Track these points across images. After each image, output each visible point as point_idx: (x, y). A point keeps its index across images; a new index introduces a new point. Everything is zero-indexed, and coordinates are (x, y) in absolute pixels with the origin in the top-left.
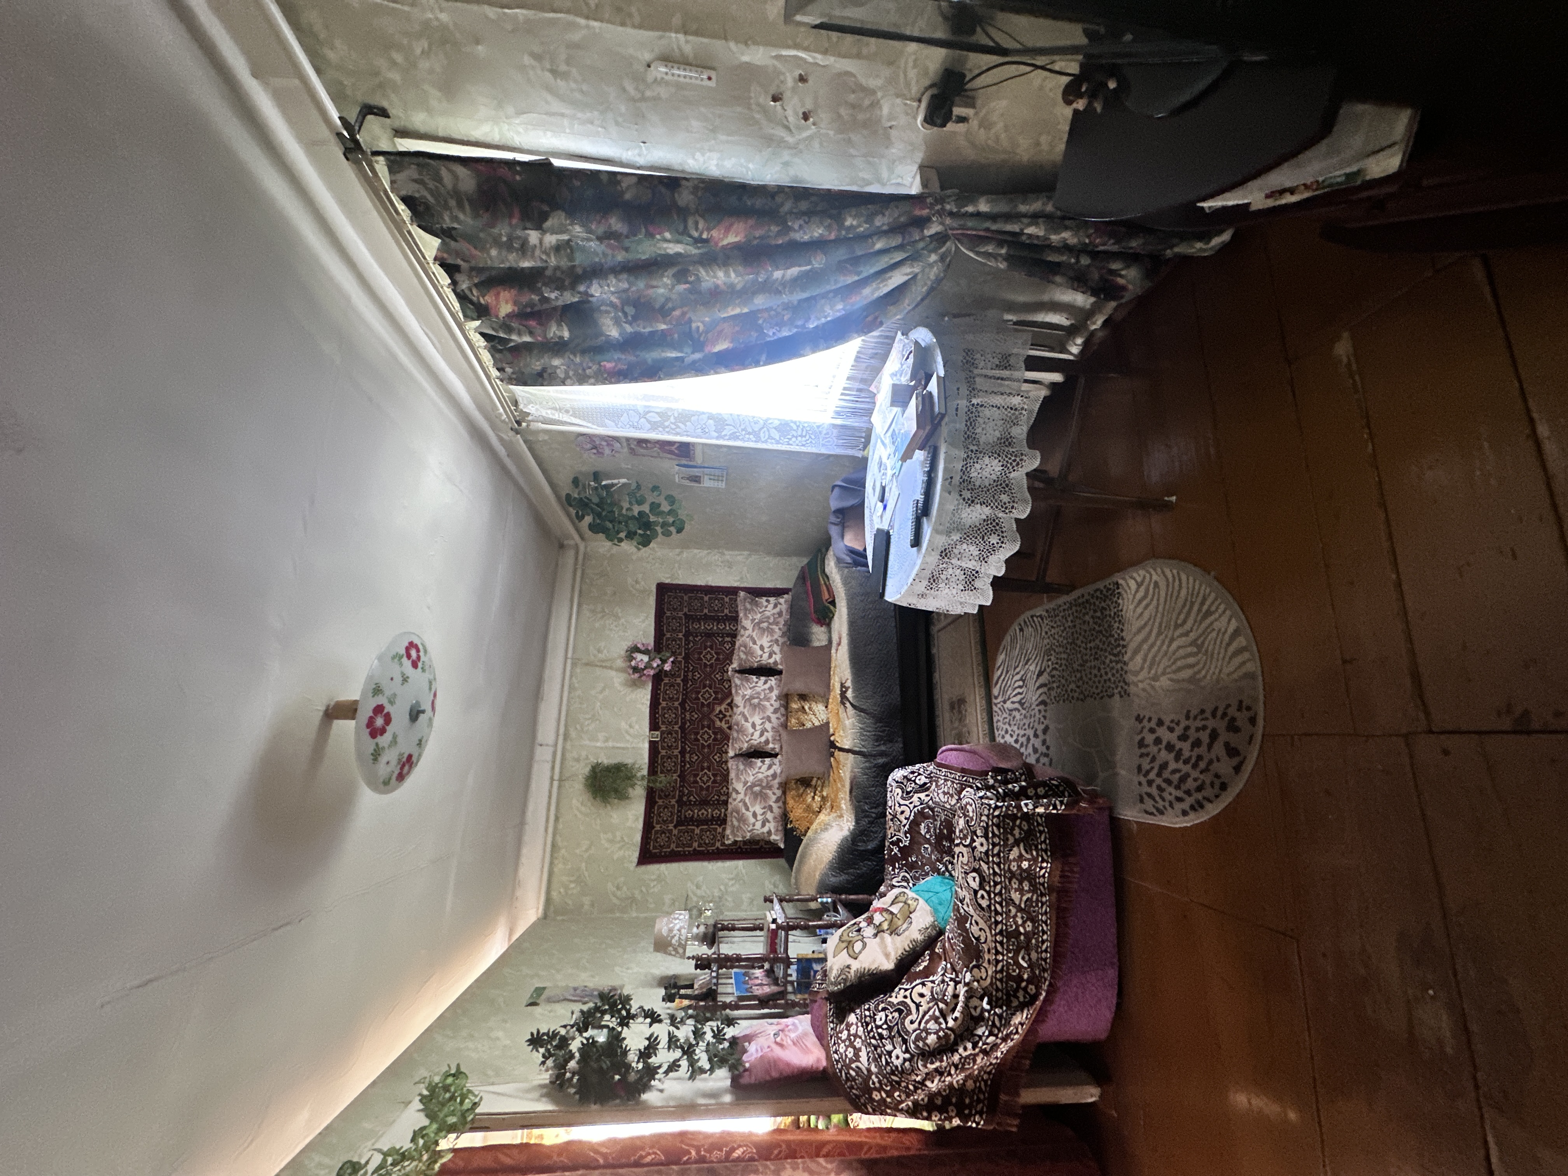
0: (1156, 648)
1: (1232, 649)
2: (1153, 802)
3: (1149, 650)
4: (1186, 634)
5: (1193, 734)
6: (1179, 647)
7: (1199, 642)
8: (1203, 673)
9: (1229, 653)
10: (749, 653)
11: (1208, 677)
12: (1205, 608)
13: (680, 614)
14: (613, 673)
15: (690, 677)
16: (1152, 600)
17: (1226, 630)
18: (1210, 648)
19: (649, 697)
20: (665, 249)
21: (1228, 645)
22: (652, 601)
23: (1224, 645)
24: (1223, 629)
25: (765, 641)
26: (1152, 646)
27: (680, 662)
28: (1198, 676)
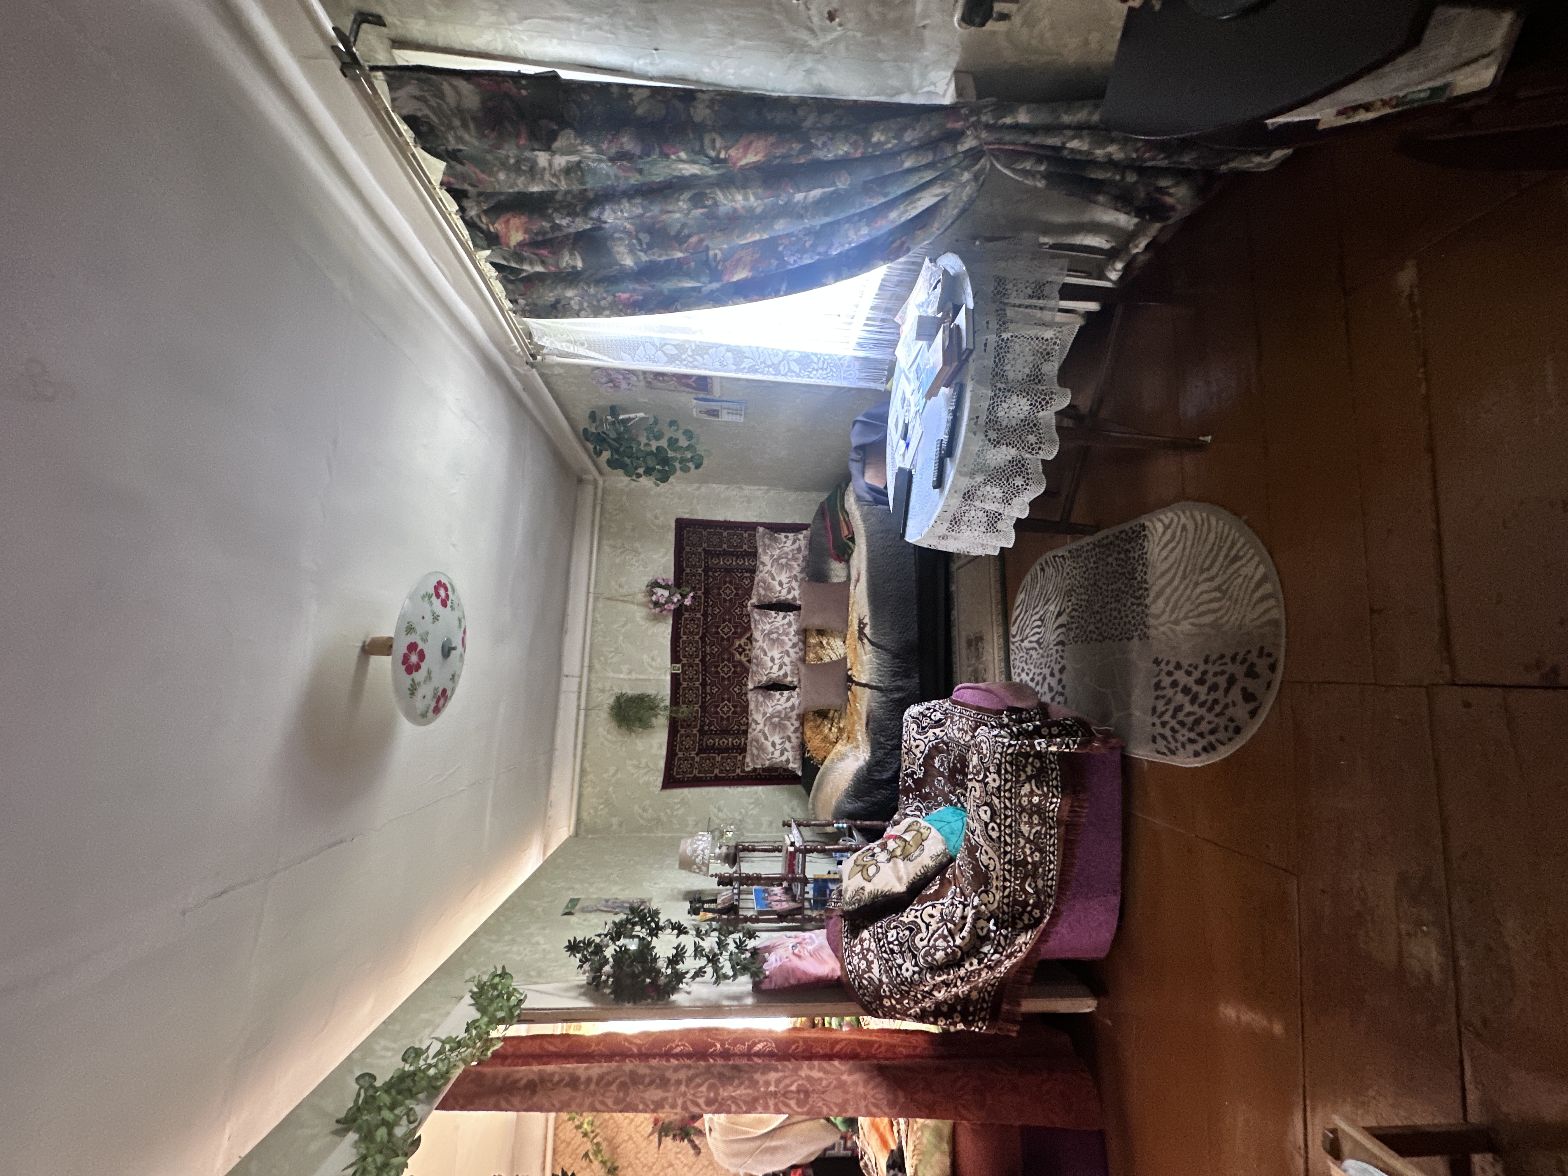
0: (1179, 592)
1: (1257, 595)
2: (1165, 743)
3: (1172, 594)
4: (1211, 579)
5: (1210, 679)
6: (1202, 593)
7: (1224, 587)
8: (1226, 618)
9: (1254, 600)
10: (768, 588)
11: (1230, 624)
12: (1233, 552)
13: (700, 550)
14: (635, 607)
15: (710, 612)
16: (1178, 542)
17: (1253, 576)
18: (1236, 593)
19: (670, 630)
20: (681, 170)
21: (1254, 591)
22: (671, 537)
23: (1249, 591)
24: (1250, 575)
25: (784, 577)
26: (1176, 590)
27: (700, 597)
28: (1220, 622)
